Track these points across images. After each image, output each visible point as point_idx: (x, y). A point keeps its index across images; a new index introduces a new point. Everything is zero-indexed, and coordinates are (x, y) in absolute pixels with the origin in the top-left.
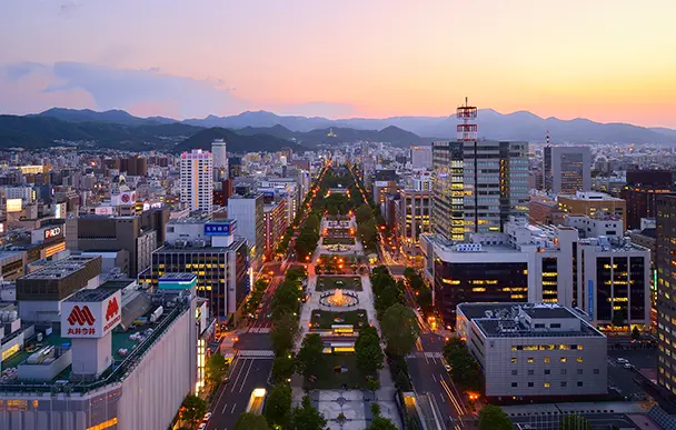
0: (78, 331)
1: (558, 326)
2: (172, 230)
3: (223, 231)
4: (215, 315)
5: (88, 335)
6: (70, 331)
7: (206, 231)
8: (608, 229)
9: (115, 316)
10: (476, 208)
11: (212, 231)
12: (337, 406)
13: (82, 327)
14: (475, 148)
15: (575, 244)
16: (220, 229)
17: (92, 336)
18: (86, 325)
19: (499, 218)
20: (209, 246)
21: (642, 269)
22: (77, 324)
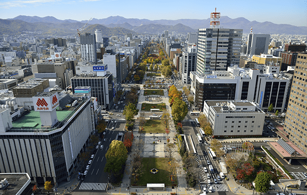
0: (41, 109)
1: (246, 109)
2: (79, 69)
3: (101, 69)
4: (100, 105)
5: (46, 110)
6: (38, 109)
7: (94, 69)
8: (273, 70)
9: (56, 103)
10: (216, 59)
11: (96, 69)
12: (153, 139)
13: (43, 107)
14: (218, 31)
15: (258, 76)
16: (100, 68)
17: (47, 110)
18: (44, 106)
19: (226, 65)
20: (95, 76)
21: (285, 87)
22: (41, 106)
